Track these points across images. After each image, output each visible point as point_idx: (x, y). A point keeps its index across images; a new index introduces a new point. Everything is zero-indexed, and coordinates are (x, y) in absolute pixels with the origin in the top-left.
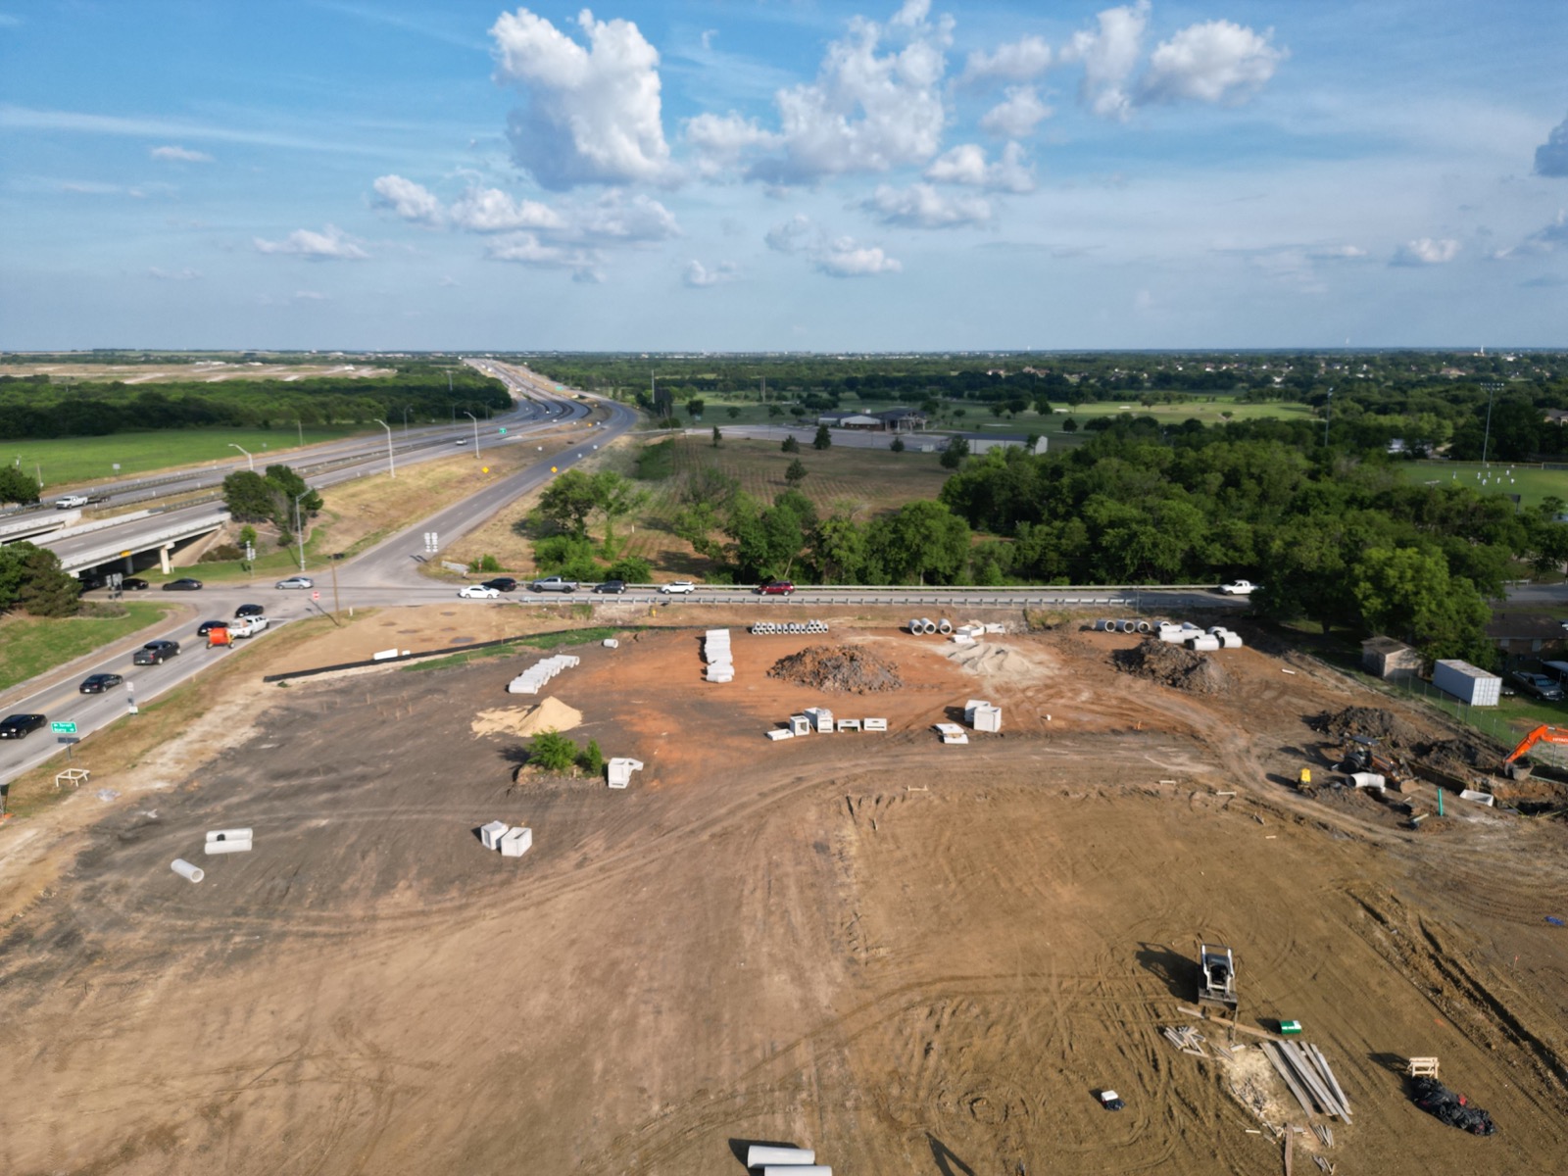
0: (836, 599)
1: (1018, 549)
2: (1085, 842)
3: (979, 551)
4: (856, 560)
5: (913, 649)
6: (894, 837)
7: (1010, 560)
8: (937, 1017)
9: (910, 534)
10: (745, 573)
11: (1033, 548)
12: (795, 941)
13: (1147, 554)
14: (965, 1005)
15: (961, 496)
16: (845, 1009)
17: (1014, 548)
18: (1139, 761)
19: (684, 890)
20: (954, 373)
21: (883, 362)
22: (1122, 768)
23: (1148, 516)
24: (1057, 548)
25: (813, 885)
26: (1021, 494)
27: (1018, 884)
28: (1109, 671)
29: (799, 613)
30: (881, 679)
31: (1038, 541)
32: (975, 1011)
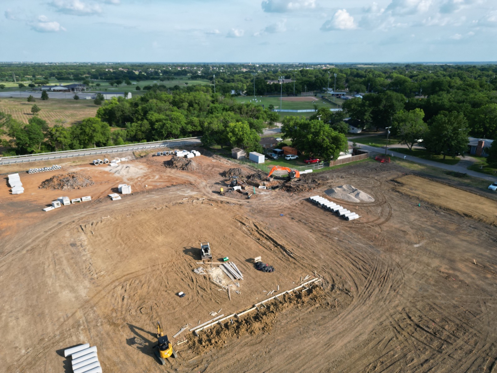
0: (62, 156)
1: (128, 132)
2: (164, 222)
3: (114, 134)
4: (68, 141)
5: (96, 170)
6: (100, 235)
7: (125, 136)
8: (125, 288)
9: (87, 130)
10: (21, 150)
11: (132, 131)
12: (69, 278)
13: (169, 130)
14: (133, 281)
15: (104, 114)
16: (92, 295)
17: (126, 132)
18: (176, 194)
19: (19, 273)
20: (93, 70)
21: (65, 67)
22: (172, 197)
23: (168, 118)
24: (140, 130)
25: (72, 258)
26: (125, 113)
27: (145, 240)
28: (163, 168)
29: (48, 163)
30: (86, 182)
31: (134, 128)
32: (137, 282)
